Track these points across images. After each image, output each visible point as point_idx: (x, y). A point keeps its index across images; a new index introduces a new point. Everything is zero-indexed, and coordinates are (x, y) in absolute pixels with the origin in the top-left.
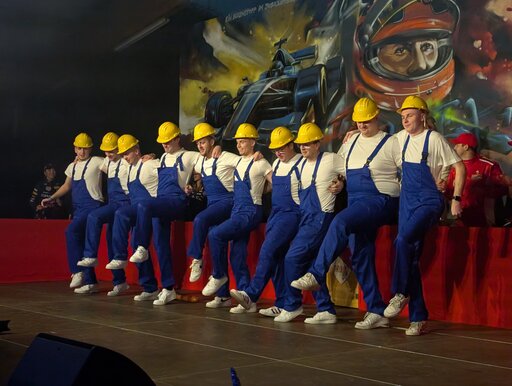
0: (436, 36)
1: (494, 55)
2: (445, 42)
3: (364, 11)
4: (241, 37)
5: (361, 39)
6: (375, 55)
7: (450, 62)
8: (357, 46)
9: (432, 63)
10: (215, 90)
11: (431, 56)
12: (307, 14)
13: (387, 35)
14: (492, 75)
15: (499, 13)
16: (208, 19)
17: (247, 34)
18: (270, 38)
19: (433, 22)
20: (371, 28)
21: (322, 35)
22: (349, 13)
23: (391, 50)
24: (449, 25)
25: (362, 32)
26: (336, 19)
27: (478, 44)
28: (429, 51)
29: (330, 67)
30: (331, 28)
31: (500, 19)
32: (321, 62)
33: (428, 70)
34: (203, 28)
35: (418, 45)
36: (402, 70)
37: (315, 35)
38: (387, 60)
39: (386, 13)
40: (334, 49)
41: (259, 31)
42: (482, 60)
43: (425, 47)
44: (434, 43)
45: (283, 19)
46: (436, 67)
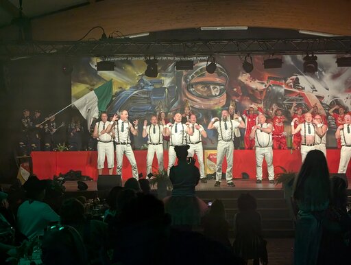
0: (219, 85)
6: (193, 87)
7: (225, 95)
13: (198, 81)
17: (121, 68)
18: (136, 72)
19: (218, 80)
20: (190, 77)
21: (166, 76)
23: (200, 87)
24: (224, 81)
25: (186, 78)
26: (173, 71)
30: (171, 74)
32: (165, 86)
33: (216, 96)
34: (90, 60)
35: (211, 87)
38: (198, 90)
39: (197, 73)
40: (172, 83)
41: (129, 68)
43: (215, 88)
44: (218, 87)
46: (219, 95)
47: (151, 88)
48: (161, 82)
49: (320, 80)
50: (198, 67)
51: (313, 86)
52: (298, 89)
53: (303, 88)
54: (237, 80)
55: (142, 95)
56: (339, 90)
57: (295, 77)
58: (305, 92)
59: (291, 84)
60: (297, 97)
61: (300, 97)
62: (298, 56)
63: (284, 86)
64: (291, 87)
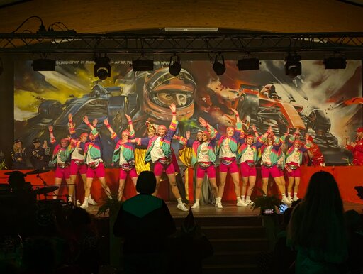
1: (211, 104)
2: (190, 96)
3: (149, 76)
4: (67, 74)
5: (148, 88)
6: (156, 96)
7: (192, 104)
8: (145, 91)
9: (184, 104)
10: (47, 99)
11: (184, 100)
12: (116, 71)
14: (211, 111)
15: (213, 89)
17: (72, 73)
18: (90, 78)
20: (153, 84)
21: (125, 83)
22: (141, 76)
23: (164, 96)
24: (192, 89)
25: (148, 85)
26: (133, 77)
27: (204, 99)
28: (182, 99)
30: (131, 80)
31: (214, 91)
32: (124, 94)
33: (182, 106)
35: (177, 95)
37: (121, 82)
38: (162, 99)
39: (160, 80)
40: (132, 90)
41: (82, 73)
42: (206, 106)
43: (181, 97)
44: (185, 96)
46: (186, 105)
47: (108, 96)
48: (119, 90)
49: (298, 88)
50: (162, 73)
51: (291, 95)
52: (274, 98)
53: (280, 98)
54: (206, 88)
55: (96, 105)
56: (320, 100)
57: (270, 85)
58: (282, 102)
59: (267, 93)
60: (273, 108)
61: (276, 107)
62: (274, 61)
63: (258, 95)
64: (266, 96)
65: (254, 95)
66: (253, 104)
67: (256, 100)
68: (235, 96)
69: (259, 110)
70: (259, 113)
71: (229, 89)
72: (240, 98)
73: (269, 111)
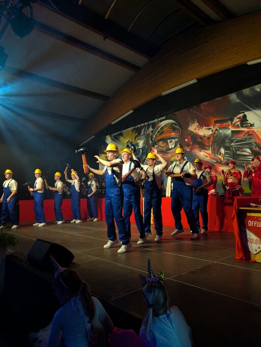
0: (174, 138)
1: (191, 143)
2: (177, 140)
3: (152, 131)
4: (116, 141)
5: (152, 140)
6: (156, 145)
7: (178, 146)
8: (150, 142)
9: (173, 147)
12: (136, 133)
13: (159, 138)
14: (191, 149)
15: (192, 130)
16: (107, 135)
17: (118, 140)
18: (125, 140)
19: (173, 134)
20: (154, 136)
21: (140, 139)
22: (148, 132)
23: (161, 143)
24: (178, 134)
25: (152, 138)
26: (144, 134)
27: (186, 140)
28: (172, 143)
29: (143, 149)
31: (193, 132)
32: (140, 147)
33: (172, 149)
34: (105, 138)
35: (169, 141)
36: (164, 149)
37: (138, 139)
38: (160, 146)
39: (159, 132)
40: (144, 143)
41: (122, 138)
42: (188, 145)
43: (171, 142)
44: (173, 140)
45: (128, 134)
46: (174, 147)
48: (138, 145)
50: (159, 127)
52: (246, 127)
54: (187, 131)
57: (242, 115)
58: (254, 129)
59: (239, 123)
60: (246, 136)
61: (249, 135)
62: (244, 90)
63: (230, 127)
64: (238, 127)
65: (226, 128)
66: (226, 137)
67: (228, 132)
68: (210, 132)
69: (232, 141)
70: (232, 144)
71: (205, 128)
72: (214, 133)
73: (242, 141)
